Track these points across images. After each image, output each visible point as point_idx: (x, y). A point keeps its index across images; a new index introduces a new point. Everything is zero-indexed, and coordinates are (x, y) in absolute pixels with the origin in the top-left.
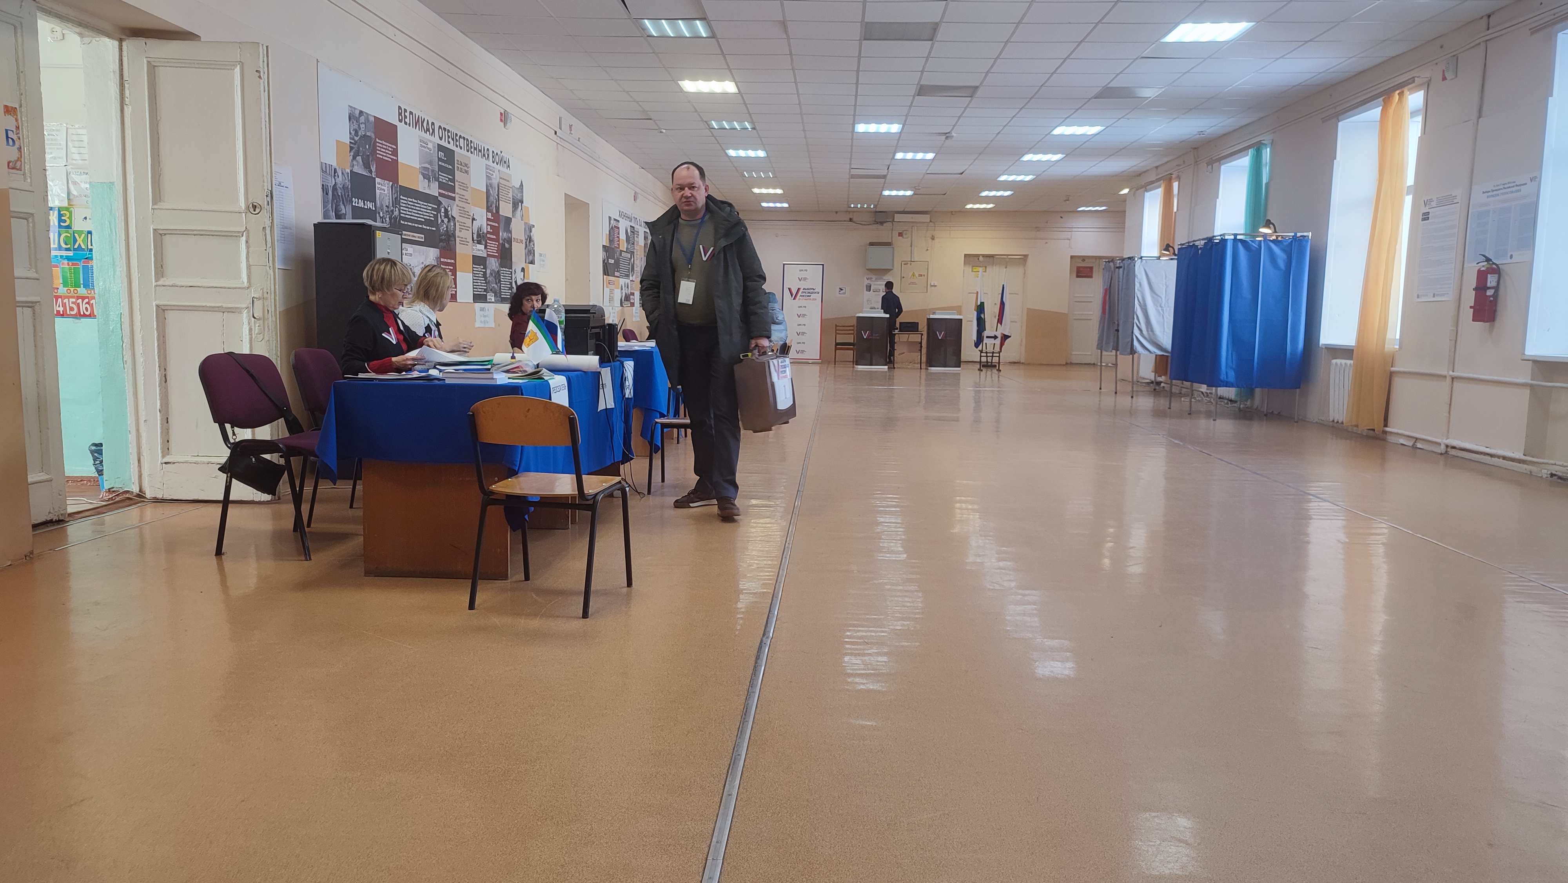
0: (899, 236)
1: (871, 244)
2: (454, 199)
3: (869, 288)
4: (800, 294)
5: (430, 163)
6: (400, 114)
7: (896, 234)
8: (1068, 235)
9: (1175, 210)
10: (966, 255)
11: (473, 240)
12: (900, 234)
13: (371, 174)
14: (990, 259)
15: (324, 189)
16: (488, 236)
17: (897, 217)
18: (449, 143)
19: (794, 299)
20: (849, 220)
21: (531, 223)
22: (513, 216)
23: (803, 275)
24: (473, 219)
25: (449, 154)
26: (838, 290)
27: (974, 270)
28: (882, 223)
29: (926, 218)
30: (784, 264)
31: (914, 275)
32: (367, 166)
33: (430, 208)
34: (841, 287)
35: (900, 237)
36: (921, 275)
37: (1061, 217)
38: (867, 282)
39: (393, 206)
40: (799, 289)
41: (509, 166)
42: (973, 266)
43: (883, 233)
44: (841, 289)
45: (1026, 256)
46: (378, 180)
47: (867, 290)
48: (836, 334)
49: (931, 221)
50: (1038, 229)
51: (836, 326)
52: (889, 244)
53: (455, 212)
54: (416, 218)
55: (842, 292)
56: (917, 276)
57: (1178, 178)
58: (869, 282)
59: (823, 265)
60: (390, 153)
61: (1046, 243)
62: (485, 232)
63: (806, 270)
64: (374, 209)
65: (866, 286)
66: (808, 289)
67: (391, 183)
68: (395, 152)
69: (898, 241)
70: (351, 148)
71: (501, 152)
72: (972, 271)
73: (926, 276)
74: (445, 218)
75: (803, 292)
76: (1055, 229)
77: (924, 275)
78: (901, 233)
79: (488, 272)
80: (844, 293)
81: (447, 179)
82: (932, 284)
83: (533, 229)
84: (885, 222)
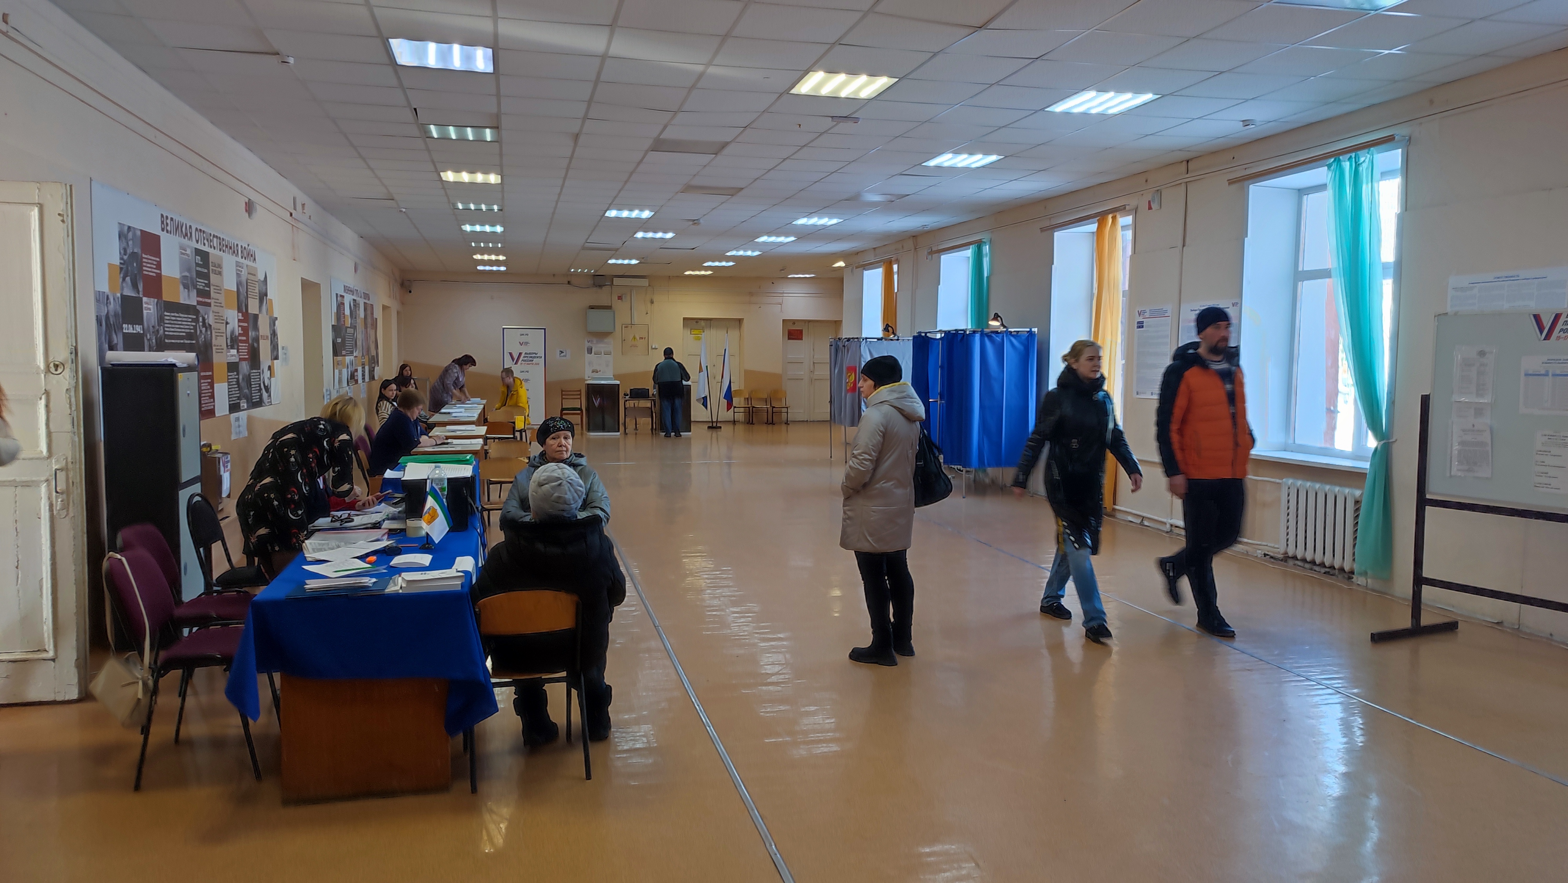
0: (618, 299)
1: (592, 307)
2: (209, 305)
3: (590, 351)
4: (521, 358)
5: (189, 270)
6: (162, 222)
7: (615, 297)
8: (779, 300)
9: (896, 291)
10: (684, 319)
11: (227, 346)
12: (620, 298)
13: (139, 294)
14: (709, 322)
15: (99, 320)
16: (240, 338)
17: (616, 281)
18: (204, 244)
19: (515, 364)
20: (567, 283)
21: (275, 316)
22: (259, 312)
23: (524, 339)
24: (227, 323)
25: (204, 255)
26: (559, 353)
27: (692, 333)
28: (600, 286)
29: (644, 282)
30: (504, 329)
31: (634, 338)
32: (135, 286)
33: (190, 320)
34: (561, 350)
35: (620, 300)
36: (642, 338)
37: (773, 283)
38: (587, 345)
39: (158, 325)
40: (520, 354)
41: (255, 259)
42: (691, 329)
43: (602, 297)
44: (562, 352)
45: (740, 321)
46: (145, 299)
47: (588, 353)
48: (562, 399)
49: (649, 286)
50: (751, 294)
51: (562, 391)
52: (609, 308)
53: (211, 320)
54: (178, 334)
55: (562, 354)
56: (638, 338)
57: (897, 261)
58: (590, 344)
59: (545, 329)
60: (155, 267)
61: (760, 307)
62: (237, 334)
63: (527, 335)
64: (142, 332)
65: (587, 349)
66: (530, 354)
67: (156, 300)
68: (159, 266)
69: (617, 305)
70: (121, 269)
71: (248, 245)
72: (691, 334)
73: (647, 338)
74: (203, 327)
75: (524, 357)
76: (768, 294)
77: (645, 338)
78: (620, 296)
79: (241, 377)
80: (565, 356)
81: (203, 284)
82: (654, 347)
83: (277, 322)
84: (604, 286)
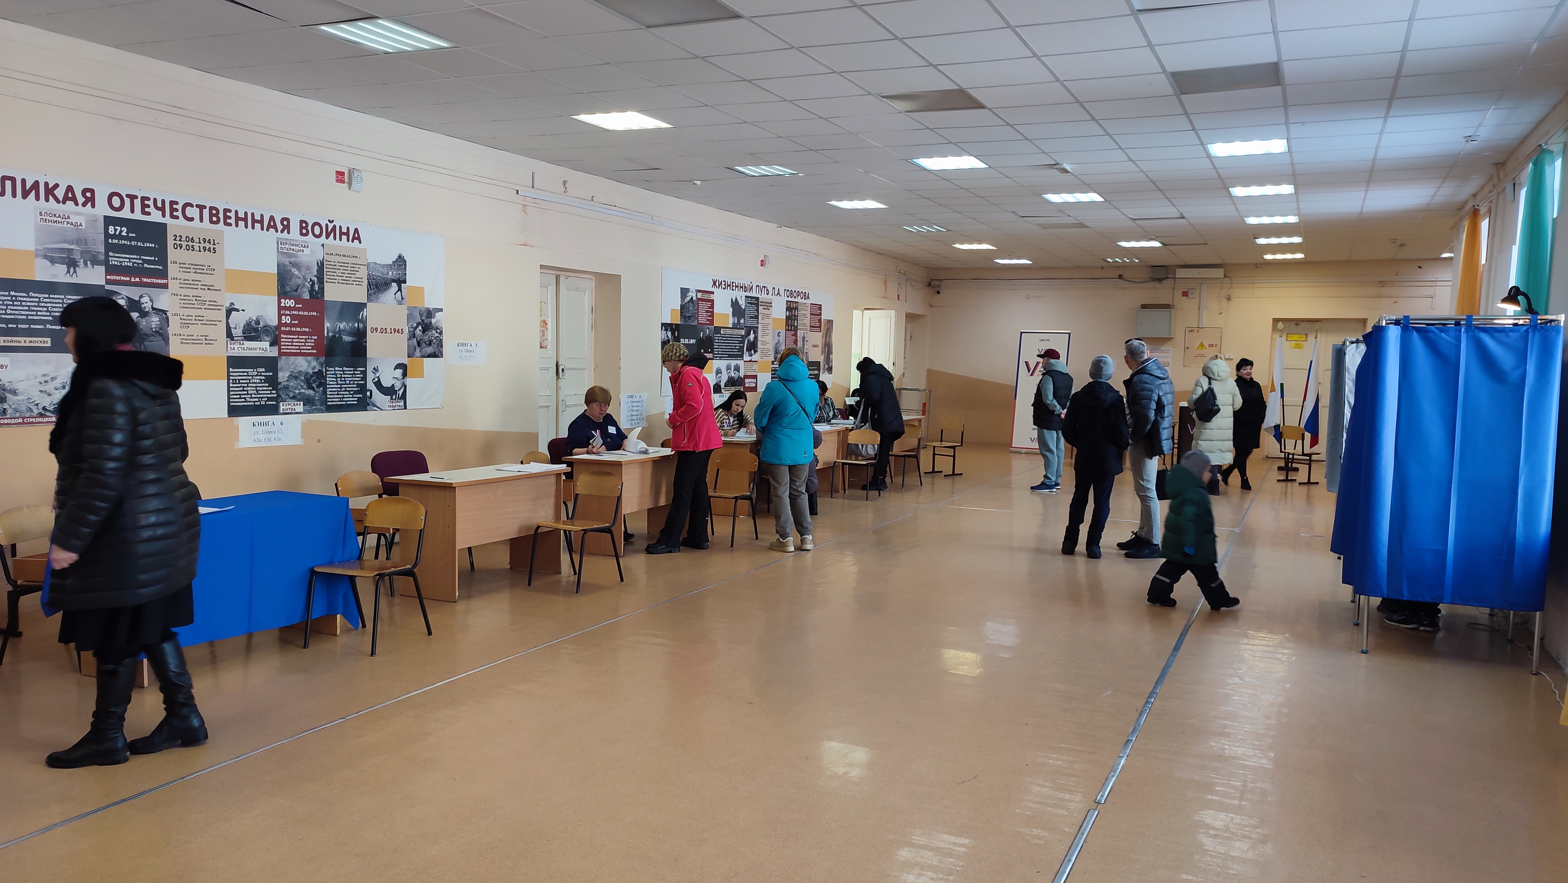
1: (1144, 307)
5: (78, 242)
7: (1179, 293)
9: (1484, 262)
14: (1314, 325)
16: (283, 329)
18: (146, 214)
19: (1031, 375)
20: (1118, 277)
22: (369, 300)
25: (147, 229)
27: (1289, 339)
28: (1160, 280)
29: (1219, 273)
30: (1021, 333)
31: (1202, 345)
35: (1184, 297)
36: (1212, 346)
41: (356, 238)
42: (1287, 334)
43: (1161, 293)
45: (1364, 322)
49: (1225, 276)
52: (1167, 306)
56: (1207, 346)
57: (1490, 212)
59: (1069, 334)
62: (273, 324)
69: (1181, 302)
71: (332, 221)
73: (1216, 344)
76: (1406, 284)
78: (1185, 292)
79: (283, 376)
81: (140, 261)
84: (1163, 279)
